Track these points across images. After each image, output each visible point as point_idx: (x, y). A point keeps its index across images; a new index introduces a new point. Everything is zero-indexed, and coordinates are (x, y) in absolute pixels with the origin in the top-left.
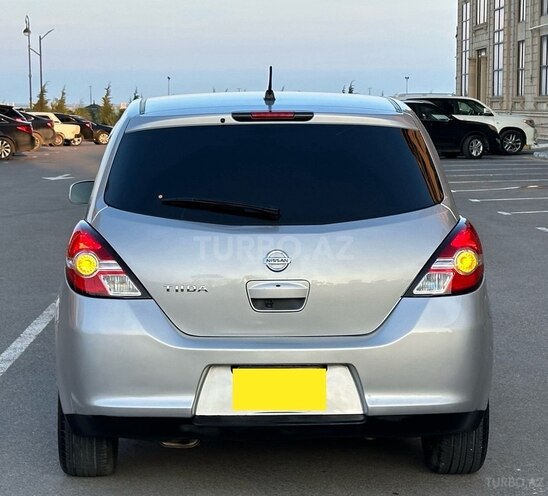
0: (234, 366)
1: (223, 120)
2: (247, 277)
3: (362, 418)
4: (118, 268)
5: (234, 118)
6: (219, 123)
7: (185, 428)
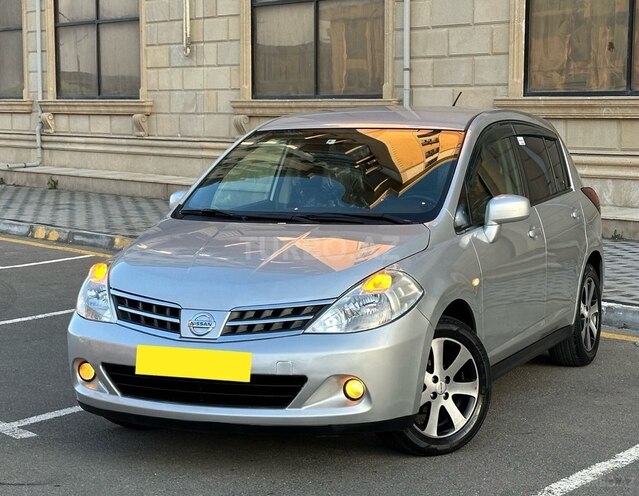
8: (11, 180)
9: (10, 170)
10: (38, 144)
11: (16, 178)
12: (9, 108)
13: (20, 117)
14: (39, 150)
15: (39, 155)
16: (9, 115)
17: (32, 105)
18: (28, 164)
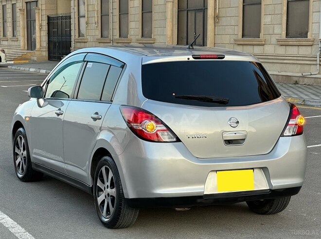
0: (216, 171)
1: (188, 59)
2: (222, 131)
3: (269, 191)
4: (165, 128)
5: (193, 58)
6: (187, 60)
7: (199, 201)
8: (303, 82)
9: (303, 77)
10: (318, 62)
11: (306, 81)
12: (298, 43)
13: (304, 48)
14: (318, 66)
15: (318, 69)
16: (297, 47)
17: (313, 41)
18: (312, 73)
